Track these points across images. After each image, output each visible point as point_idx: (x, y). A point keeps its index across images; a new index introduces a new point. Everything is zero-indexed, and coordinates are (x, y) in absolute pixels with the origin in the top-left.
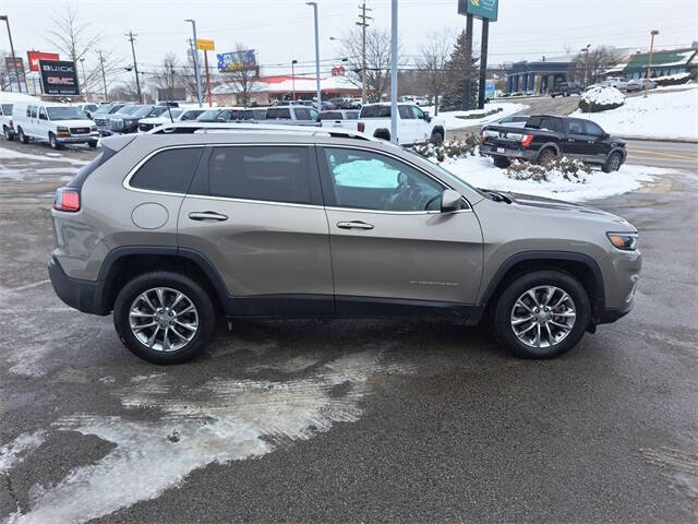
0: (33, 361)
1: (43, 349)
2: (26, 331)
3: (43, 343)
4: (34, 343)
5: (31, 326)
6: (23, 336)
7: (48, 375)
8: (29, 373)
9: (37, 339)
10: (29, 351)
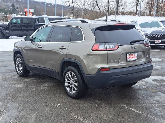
0: (160, 96)
1: (156, 98)
2: (159, 107)
3: (155, 100)
4: (158, 101)
5: (156, 108)
6: (160, 105)
7: (157, 92)
8: (162, 94)
9: (156, 102)
10: (160, 99)
